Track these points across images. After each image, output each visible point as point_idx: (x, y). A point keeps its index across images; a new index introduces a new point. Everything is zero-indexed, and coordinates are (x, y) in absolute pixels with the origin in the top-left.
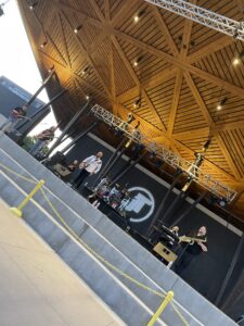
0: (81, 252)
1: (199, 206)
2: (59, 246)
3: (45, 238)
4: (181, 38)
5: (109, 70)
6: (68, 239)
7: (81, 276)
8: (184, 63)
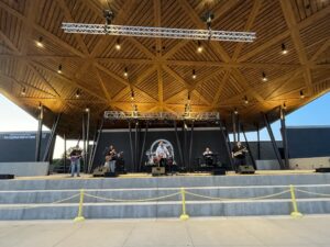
0: (236, 204)
1: (196, 129)
2: (222, 211)
3: (211, 215)
4: (154, 48)
5: (100, 85)
6: (223, 205)
7: (246, 215)
8: (161, 60)
